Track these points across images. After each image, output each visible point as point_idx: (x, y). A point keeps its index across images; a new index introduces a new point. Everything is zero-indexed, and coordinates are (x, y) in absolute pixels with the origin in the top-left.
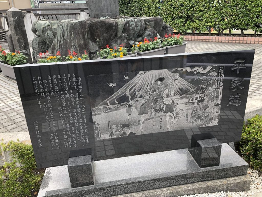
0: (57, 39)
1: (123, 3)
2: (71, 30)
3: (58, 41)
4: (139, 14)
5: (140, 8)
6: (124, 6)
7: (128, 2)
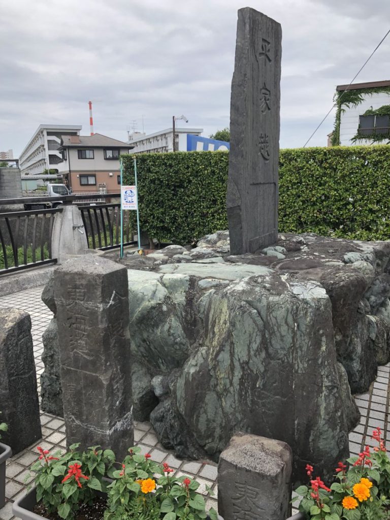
0: (232, 355)
1: (162, 186)
2: (318, 331)
3: (237, 364)
4: (208, 212)
5: (213, 198)
6: (165, 192)
7: (177, 184)
